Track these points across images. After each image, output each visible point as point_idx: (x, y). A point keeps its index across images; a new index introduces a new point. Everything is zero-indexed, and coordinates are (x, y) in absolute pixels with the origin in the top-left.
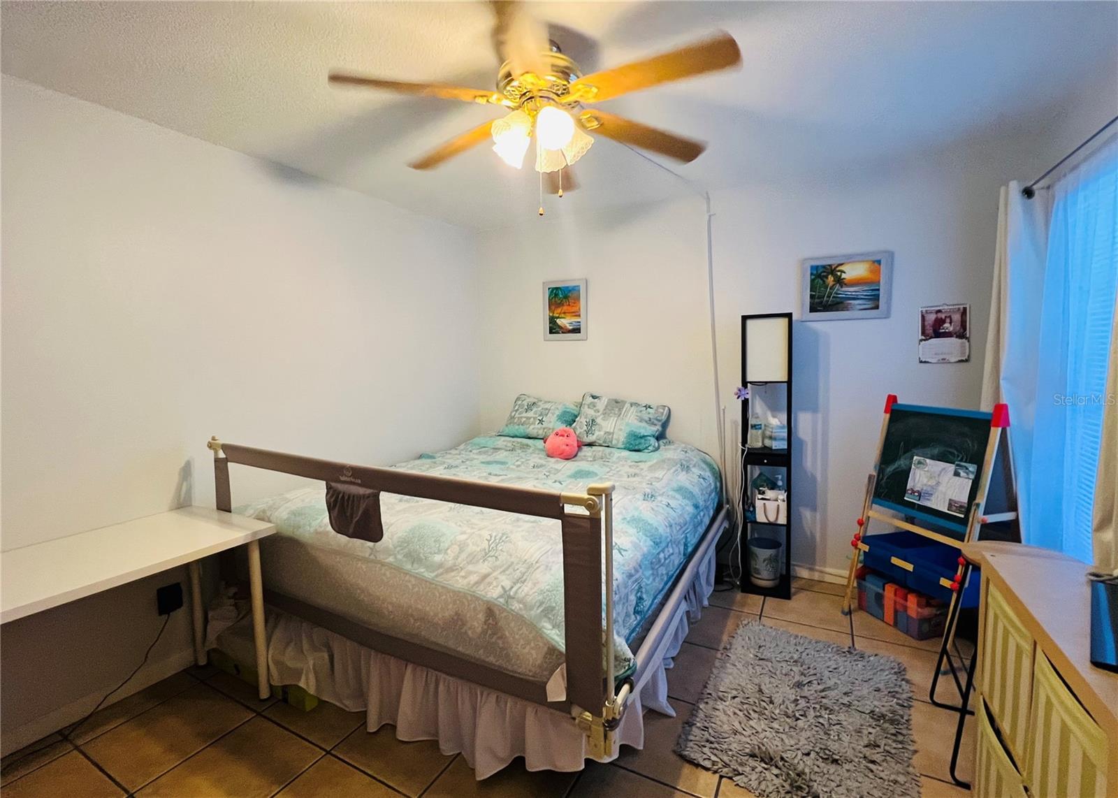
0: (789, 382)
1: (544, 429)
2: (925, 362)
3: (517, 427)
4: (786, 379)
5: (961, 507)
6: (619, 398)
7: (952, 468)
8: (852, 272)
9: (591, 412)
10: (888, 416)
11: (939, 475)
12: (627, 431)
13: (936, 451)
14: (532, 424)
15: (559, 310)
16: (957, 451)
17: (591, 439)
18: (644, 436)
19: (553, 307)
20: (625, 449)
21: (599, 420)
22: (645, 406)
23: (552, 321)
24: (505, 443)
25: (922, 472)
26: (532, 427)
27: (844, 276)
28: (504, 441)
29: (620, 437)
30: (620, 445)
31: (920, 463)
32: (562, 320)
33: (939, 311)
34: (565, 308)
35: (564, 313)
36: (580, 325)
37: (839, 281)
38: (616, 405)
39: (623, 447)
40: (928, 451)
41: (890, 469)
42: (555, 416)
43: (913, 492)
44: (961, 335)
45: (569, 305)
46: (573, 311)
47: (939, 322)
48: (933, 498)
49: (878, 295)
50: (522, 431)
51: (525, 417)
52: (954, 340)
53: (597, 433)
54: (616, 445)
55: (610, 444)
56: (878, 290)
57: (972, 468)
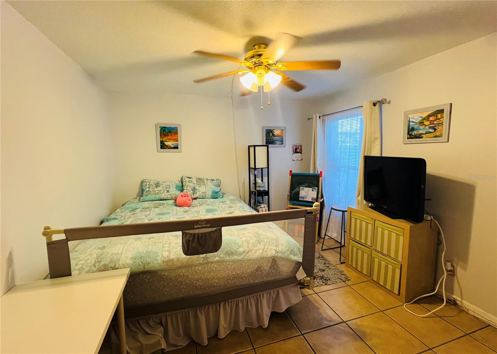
0: (268, 168)
1: (171, 195)
2: (294, 160)
3: (154, 196)
4: (267, 167)
5: (315, 199)
6: (200, 177)
7: (311, 189)
8: (277, 132)
9: (191, 184)
10: (291, 176)
11: (308, 191)
12: (212, 191)
13: (306, 185)
14: (163, 193)
15: (166, 138)
16: (312, 184)
17: (195, 196)
18: (218, 192)
19: (163, 136)
20: (211, 198)
21: (197, 187)
22: (212, 180)
23: (162, 142)
24: (149, 205)
25: (303, 191)
26: (163, 194)
27: (274, 133)
28: (148, 204)
29: (209, 193)
30: (209, 197)
31: (302, 189)
32: (168, 142)
33: (296, 146)
34: (169, 137)
35: (169, 139)
36: (178, 145)
37: (273, 135)
38: (200, 181)
39: (210, 197)
40: (303, 185)
41: (293, 192)
42: (174, 188)
43: (302, 197)
44: (301, 153)
45: (172, 136)
46: (174, 139)
47: (296, 149)
48: (307, 198)
49: (283, 140)
50: (158, 197)
51: (157, 190)
52: (299, 154)
53: (198, 193)
54: (208, 197)
55: (205, 197)
56: (283, 139)
57: (316, 188)
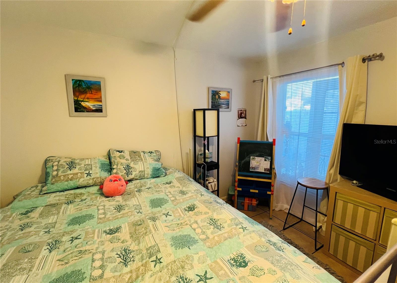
0: (218, 136)
1: (93, 179)
2: (239, 126)
3: (66, 183)
5: (268, 170)
6: (135, 150)
7: (263, 159)
8: (223, 94)
9: (123, 161)
10: (239, 145)
11: (260, 161)
12: (152, 168)
13: (257, 154)
14: (81, 177)
15: (83, 96)
16: (264, 153)
17: (131, 177)
18: (160, 168)
19: (77, 94)
20: (151, 178)
21: (132, 165)
22: (149, 152)
23: (77, 103)
24: (57, 198)
25: (254, 161)
26: (82, 180)
27: (221, 96)
28: (55, 197)
29: (149, 172)
30: (149, 176)
31: (253, 158)
32: (86, 103)
33: (241, 110)
34: (88, 95)
35: (88, 98)
36: (102, 107)
37: (219, 97)
38: (135, 154)
39: (151, 177)
40: (254, 154)
41: (243, 162)
42: (98, 168)
43: (253, 168)
44: (245, 118)
45: (92, 93)
46: (95, 98)
47: (241, 113)
48: (259, 169)
49: (229, 104)
50: (73, 185)
51: (71, 174)
52: (244, 119)
53: (134, 173)
54: (147, 177)
55: (143, 178)
56: (229, 102)
57: (269, 158)
